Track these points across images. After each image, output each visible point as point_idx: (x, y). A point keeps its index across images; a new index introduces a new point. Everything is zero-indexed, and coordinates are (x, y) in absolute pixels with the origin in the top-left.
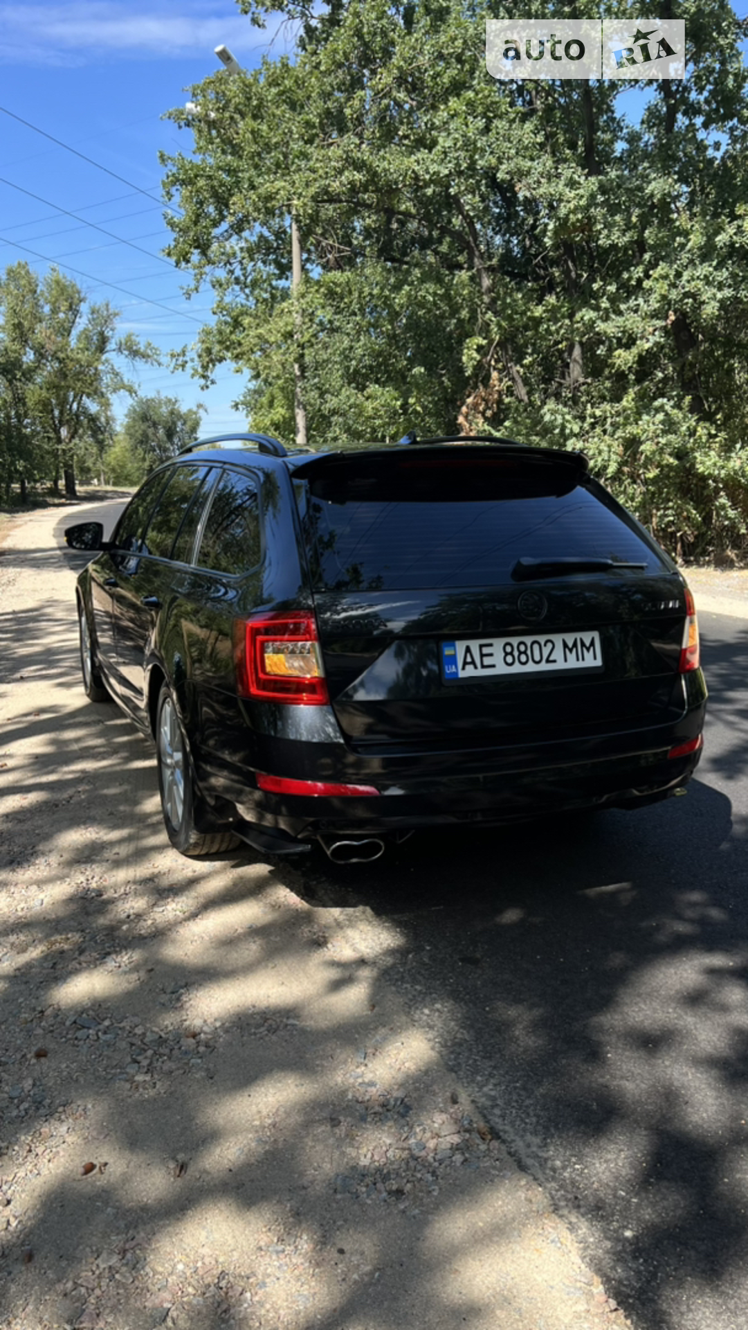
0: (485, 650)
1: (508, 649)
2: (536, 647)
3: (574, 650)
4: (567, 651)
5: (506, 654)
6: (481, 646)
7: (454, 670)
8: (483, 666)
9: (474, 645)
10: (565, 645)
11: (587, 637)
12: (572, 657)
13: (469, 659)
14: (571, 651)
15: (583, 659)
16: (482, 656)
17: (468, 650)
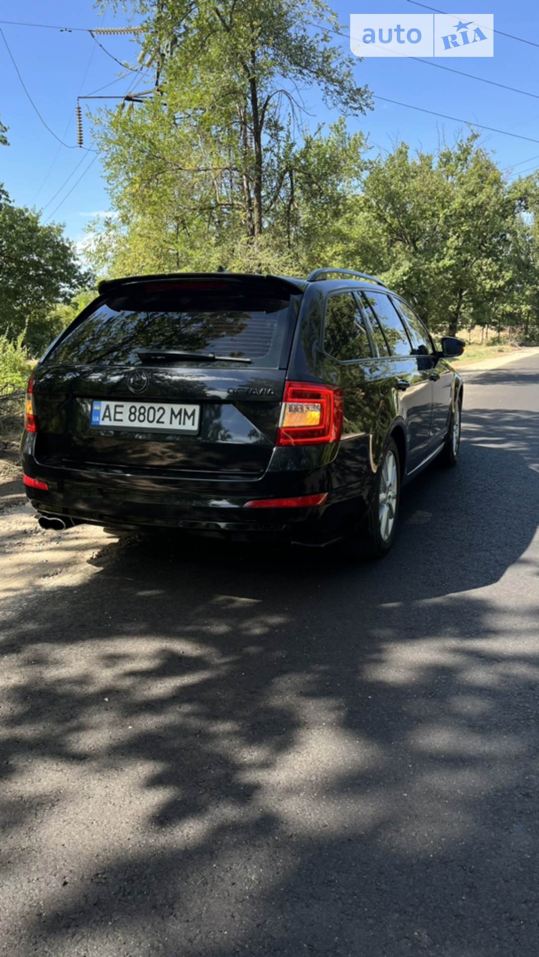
0: (118, 410)
1: (133, 410)
2: (152, 411)
3: (179, 417)
4: (173, 416)
5: (131, 413)
6: (116, 406)
7: (97, 419)
8: (115, 420)
9: (112, 404)
10: (173, 412)
11: (190, 408)
12: (176, 421)
13: (107, 414)
14: (176, 417)
15: (184, 424)
16: (116, 413)
17: (108, 408)
